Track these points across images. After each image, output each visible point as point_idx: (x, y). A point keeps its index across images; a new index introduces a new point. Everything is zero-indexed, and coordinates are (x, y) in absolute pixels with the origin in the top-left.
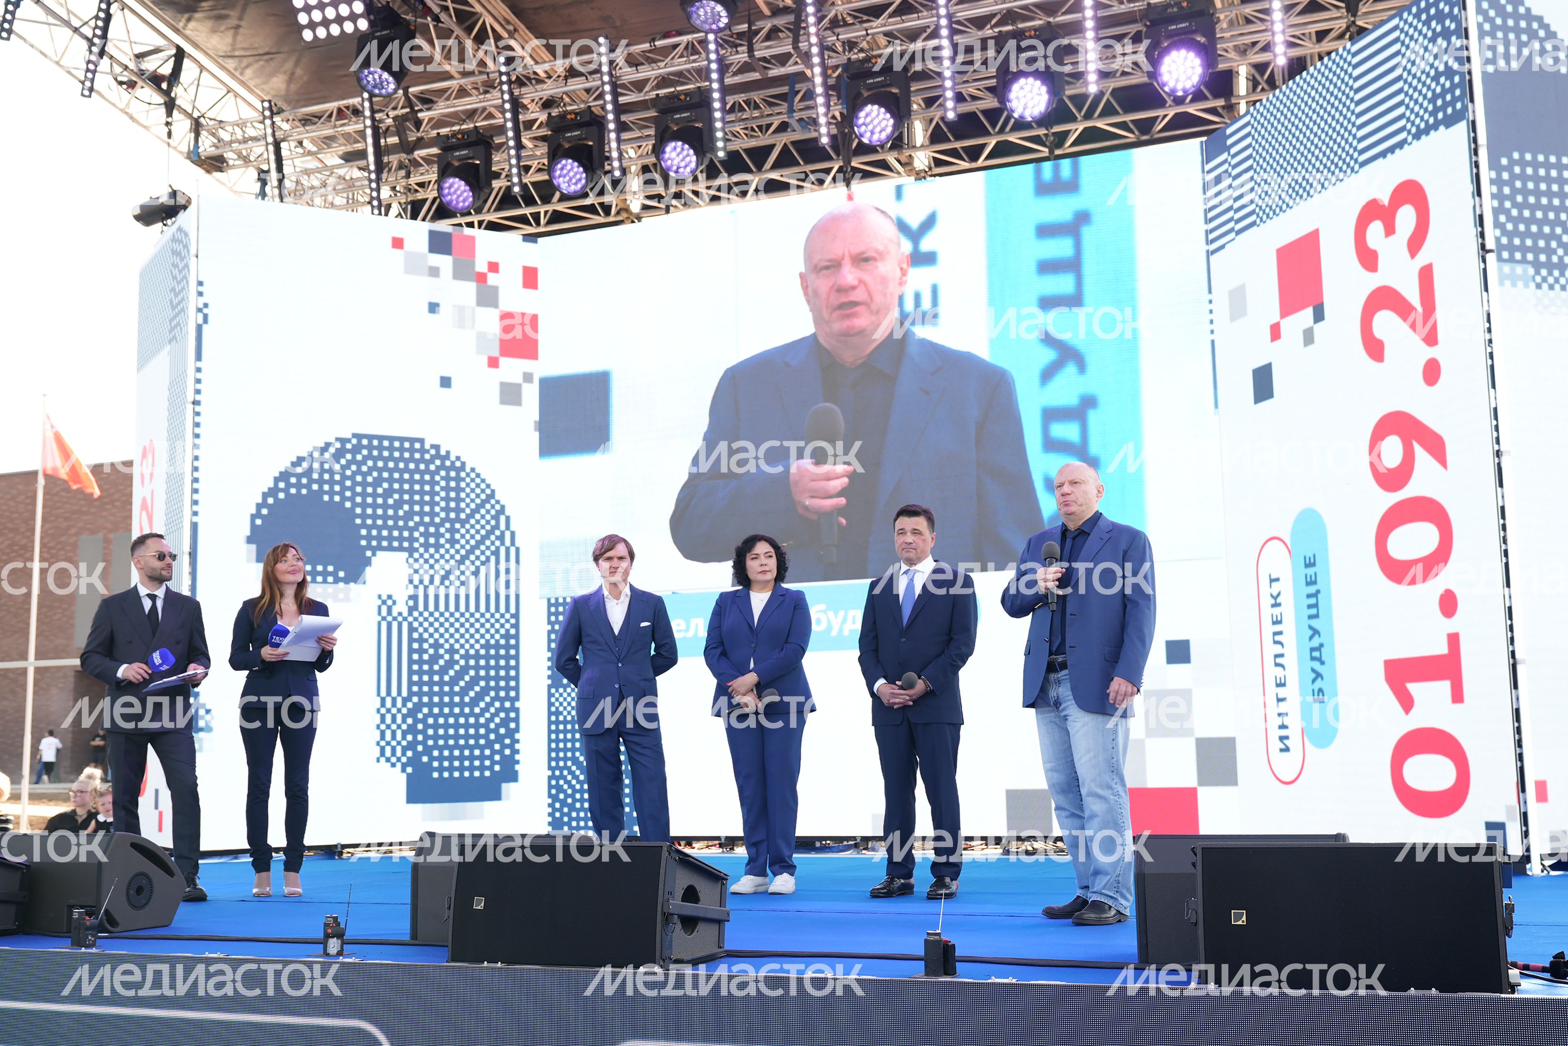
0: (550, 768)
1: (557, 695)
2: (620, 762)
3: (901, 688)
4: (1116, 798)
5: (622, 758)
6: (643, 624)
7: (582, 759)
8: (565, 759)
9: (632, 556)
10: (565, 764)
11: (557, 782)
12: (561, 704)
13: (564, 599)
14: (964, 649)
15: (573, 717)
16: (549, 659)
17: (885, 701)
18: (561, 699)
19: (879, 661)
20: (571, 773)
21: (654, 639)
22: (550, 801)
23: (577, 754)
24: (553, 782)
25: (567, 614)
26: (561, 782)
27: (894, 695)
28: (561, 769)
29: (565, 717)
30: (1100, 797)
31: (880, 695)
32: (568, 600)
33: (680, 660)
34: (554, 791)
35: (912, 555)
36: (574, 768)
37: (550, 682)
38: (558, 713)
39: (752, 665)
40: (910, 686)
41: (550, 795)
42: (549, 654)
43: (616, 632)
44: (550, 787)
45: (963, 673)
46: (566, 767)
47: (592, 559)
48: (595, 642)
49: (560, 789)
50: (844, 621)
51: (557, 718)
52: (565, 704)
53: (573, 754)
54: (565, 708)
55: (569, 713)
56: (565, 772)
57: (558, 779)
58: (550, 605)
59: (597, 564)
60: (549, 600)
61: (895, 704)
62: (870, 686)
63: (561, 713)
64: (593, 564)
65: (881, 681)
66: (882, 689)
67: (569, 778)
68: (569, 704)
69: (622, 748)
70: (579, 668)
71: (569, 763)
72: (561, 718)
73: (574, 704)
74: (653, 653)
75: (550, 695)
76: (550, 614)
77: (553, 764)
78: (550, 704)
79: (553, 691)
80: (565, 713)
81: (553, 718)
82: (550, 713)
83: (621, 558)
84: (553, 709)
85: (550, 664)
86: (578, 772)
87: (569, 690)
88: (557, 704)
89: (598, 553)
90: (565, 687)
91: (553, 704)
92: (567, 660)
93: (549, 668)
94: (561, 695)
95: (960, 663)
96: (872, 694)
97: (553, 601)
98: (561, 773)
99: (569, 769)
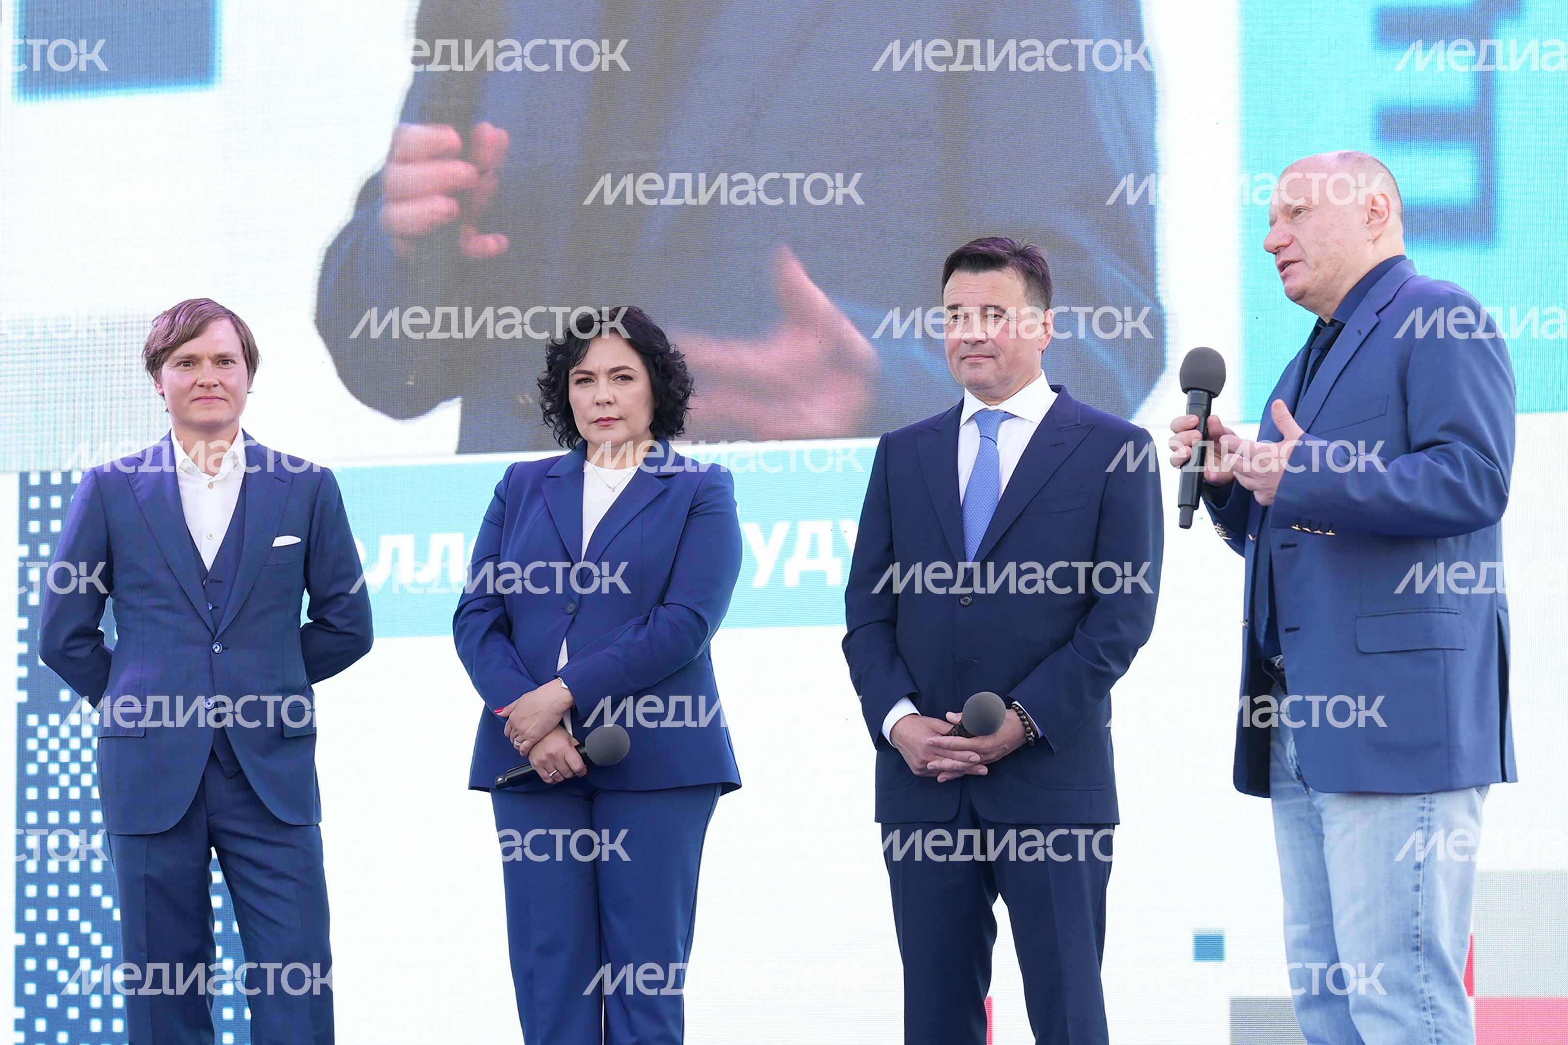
0: (21, 925)
1: (43, 732)
2: (206, 913)
3: (960, 730)
4: (1428, 1016)
5: (217, 902)
6: (281, 541)
7: (107, 902)
8: (63, 902)
9: (251, 358)
10: (63, 915)
11: (41, 965)
12: (54, 756)
13: (67, 476)
14: (1126, 631)
15: (86, 791)
16: (22, 636)
17: (914, 764)
18: (54, 744)
19: (896, 652)
20: (81, 941)
21: (308, 586)
22: (20, 1013)
23: (96, 890)
24: (31, 964)
25: (73, 513)
26: (52, 964)
27: (938, 750)
28: (52, 930)
29: (64, 791)
30: (1384, 1014)
31: (897, 744)
32: (77, 478)
33: (379, 643)
34: (30, 989)
35: (986, 371)
36: (86, 927)
37: (23, 697)
38: (44, 780)
39: (563, 660)
40: (987, 727)
41: (21, 999)
42: (23, 623)
43: (208, 560)
44: (22, 976)
45: (1120, 692)
46: (63, 924)
47: (139, 363)
48: (148, 586)
49: (47, 982)
50: (787, 551)
51: (43, 793)
52: (64, 756)
53: (85, 891)
54: (64, 768)
55: (75, 780)
56: (63, 939)
57: (41, 955)
58: (26, 490)
59: (158, 379)
60: (24, 477)
61: (941, 771)
62: (874, 718)
63: (54, 781)
64: (147, 379)
65: (904, 709)
66: (901, 729)
67: (73, 952)
68: (76, 756)
69: (217, 877)
70: (106, 657)
71: (74, 914)
72: (53, 794)
73: (87, 756)
74: (305, 619)
75: (24, 732)
76: (26, 515)
77: (31, 915)
78: (24, 757)
79: (32, 720)
80: (64, 780)
81: (32, 794)
82: (23, 781)
83: (223, 360)
84: (32, 769)
85: (24, 648)
86: (96, 939)
87: (74, 719)
88: (43, 756)
89: (159, 345)
90: (64, 710)
91: (32, 757)
92: (75, 635)
93: (22, 660)
94: (54, 732)
95: (1115, 668)
96: (880, 741)
97: (35, 480)
98: (52, 939)
99: (73, 929)
